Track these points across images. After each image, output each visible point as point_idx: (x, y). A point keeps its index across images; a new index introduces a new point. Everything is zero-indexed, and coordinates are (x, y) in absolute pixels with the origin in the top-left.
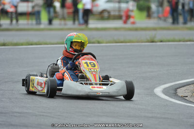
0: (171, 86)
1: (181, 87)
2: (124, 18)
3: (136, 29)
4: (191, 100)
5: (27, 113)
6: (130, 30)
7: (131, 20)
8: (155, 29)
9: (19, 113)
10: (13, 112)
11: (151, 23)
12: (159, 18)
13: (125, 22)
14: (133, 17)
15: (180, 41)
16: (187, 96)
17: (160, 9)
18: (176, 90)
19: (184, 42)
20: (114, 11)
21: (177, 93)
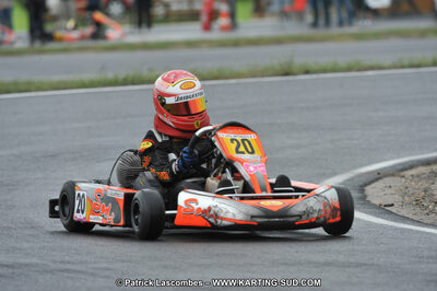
1: (372, 182)
2: (204, 18)
3: (236, 44)
4: (404, 212)
6: (222, 44)
7: (221, 21)
8: (278, 41)
12: (284, 14)
13: (207, 27)
15: (349, 69)
16: (392, 205)
18: (362, 188)
19: (359, 70)
20: (179, 2)
21: (366, 196)
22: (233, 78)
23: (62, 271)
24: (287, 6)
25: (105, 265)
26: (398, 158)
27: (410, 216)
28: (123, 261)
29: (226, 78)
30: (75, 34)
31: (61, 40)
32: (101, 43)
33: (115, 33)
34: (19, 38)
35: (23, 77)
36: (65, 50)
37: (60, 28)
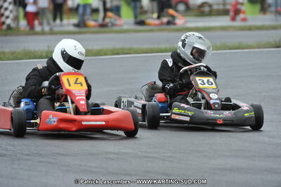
2: (232, 13)
3: (250, 28)
5: (125, 153)
6: (242, 29)
7: (241, 16)
8: (274, 28)
9: (114, 153)
10: (107, 153)
13: (233, 19)
14: (244, 12)
20: (218, 4)
22: (247, 48)
23: (146, 157)
25: (169, 155)
28: (181, 153)
29: (243, 48)
30: (157, 22)
31: (149, 25)
32: (172, 27)
33: (180, 21)
34: (126, 23)
35: (127, 46)
36: (151, 31)
37: (149, 18)
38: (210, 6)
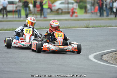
0: (99, 54)
1: (105, 54)
2: (71, 13)
3: (78, 20)
6: (75, 20)
7: (75, 14)
8: (89, 20)
11: (88, 16)
12: (92, 13)
13: (72, 16)
14: (76, 13)
16: (108, 60)
17: (93, 7)
18: (102, 56)
20: (65, 9)
21: (102, 58)
24: (93, 11)
26: (113, 49)
27: (112, 63)
38: (62, 10)
